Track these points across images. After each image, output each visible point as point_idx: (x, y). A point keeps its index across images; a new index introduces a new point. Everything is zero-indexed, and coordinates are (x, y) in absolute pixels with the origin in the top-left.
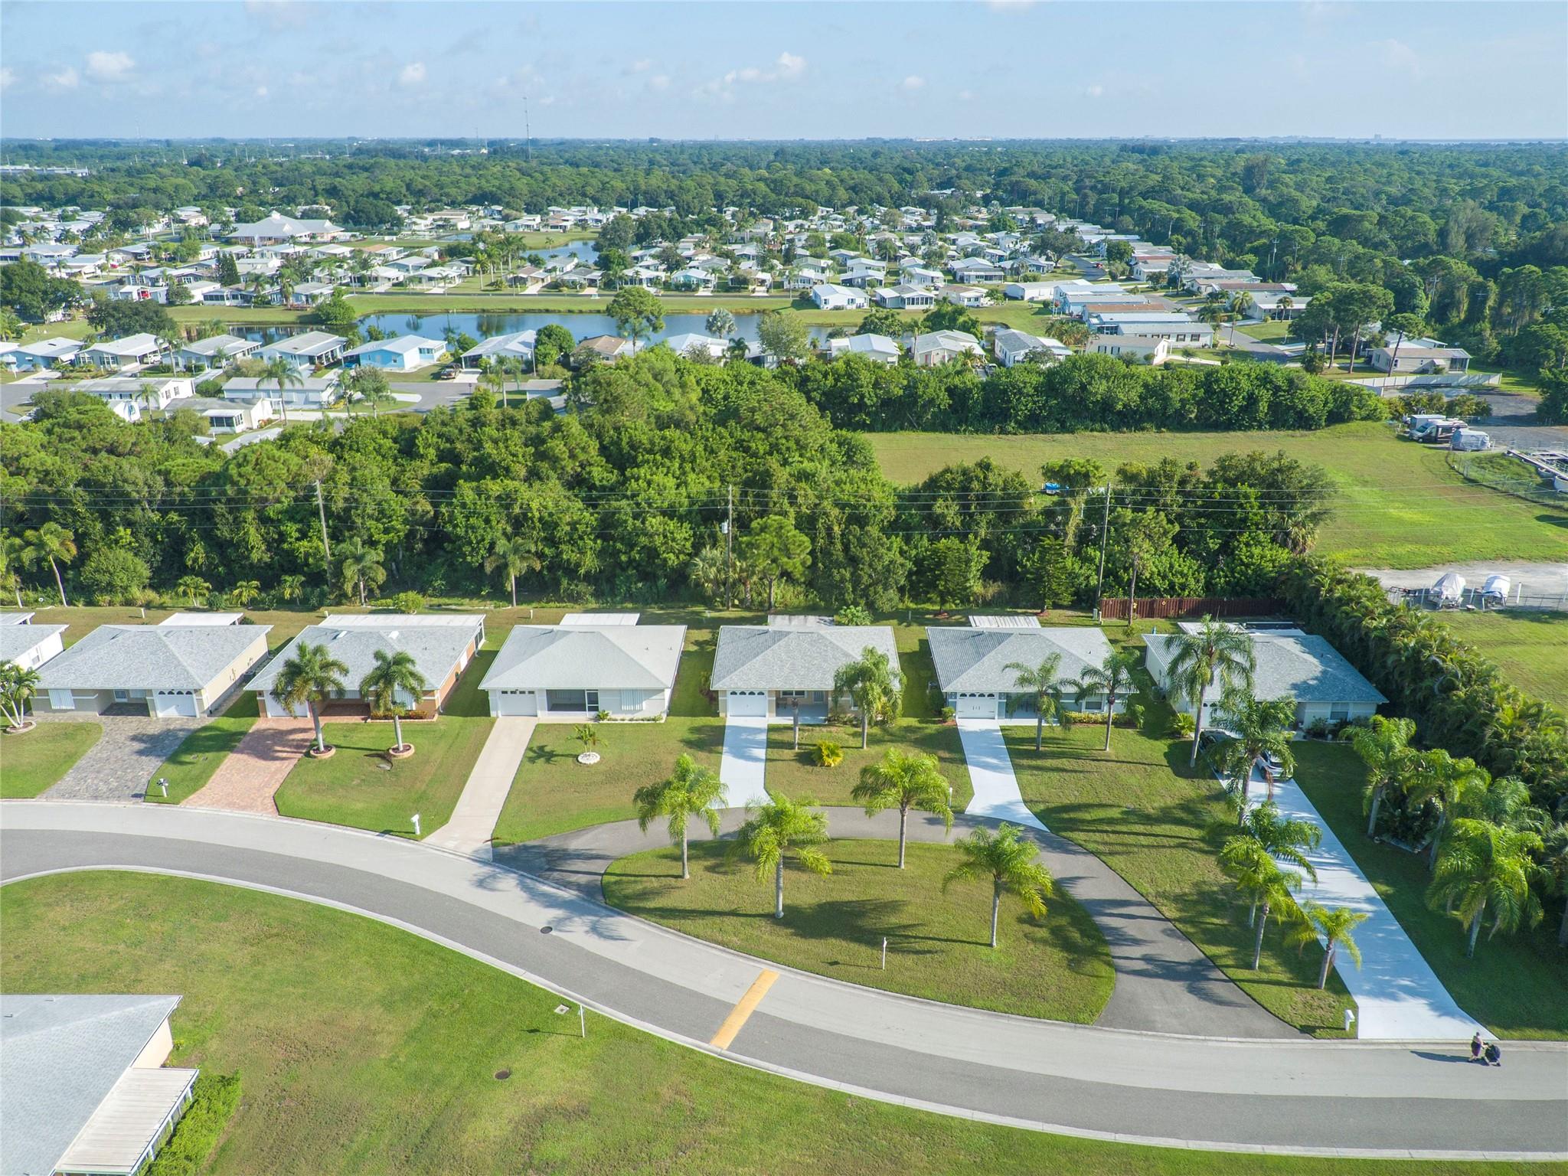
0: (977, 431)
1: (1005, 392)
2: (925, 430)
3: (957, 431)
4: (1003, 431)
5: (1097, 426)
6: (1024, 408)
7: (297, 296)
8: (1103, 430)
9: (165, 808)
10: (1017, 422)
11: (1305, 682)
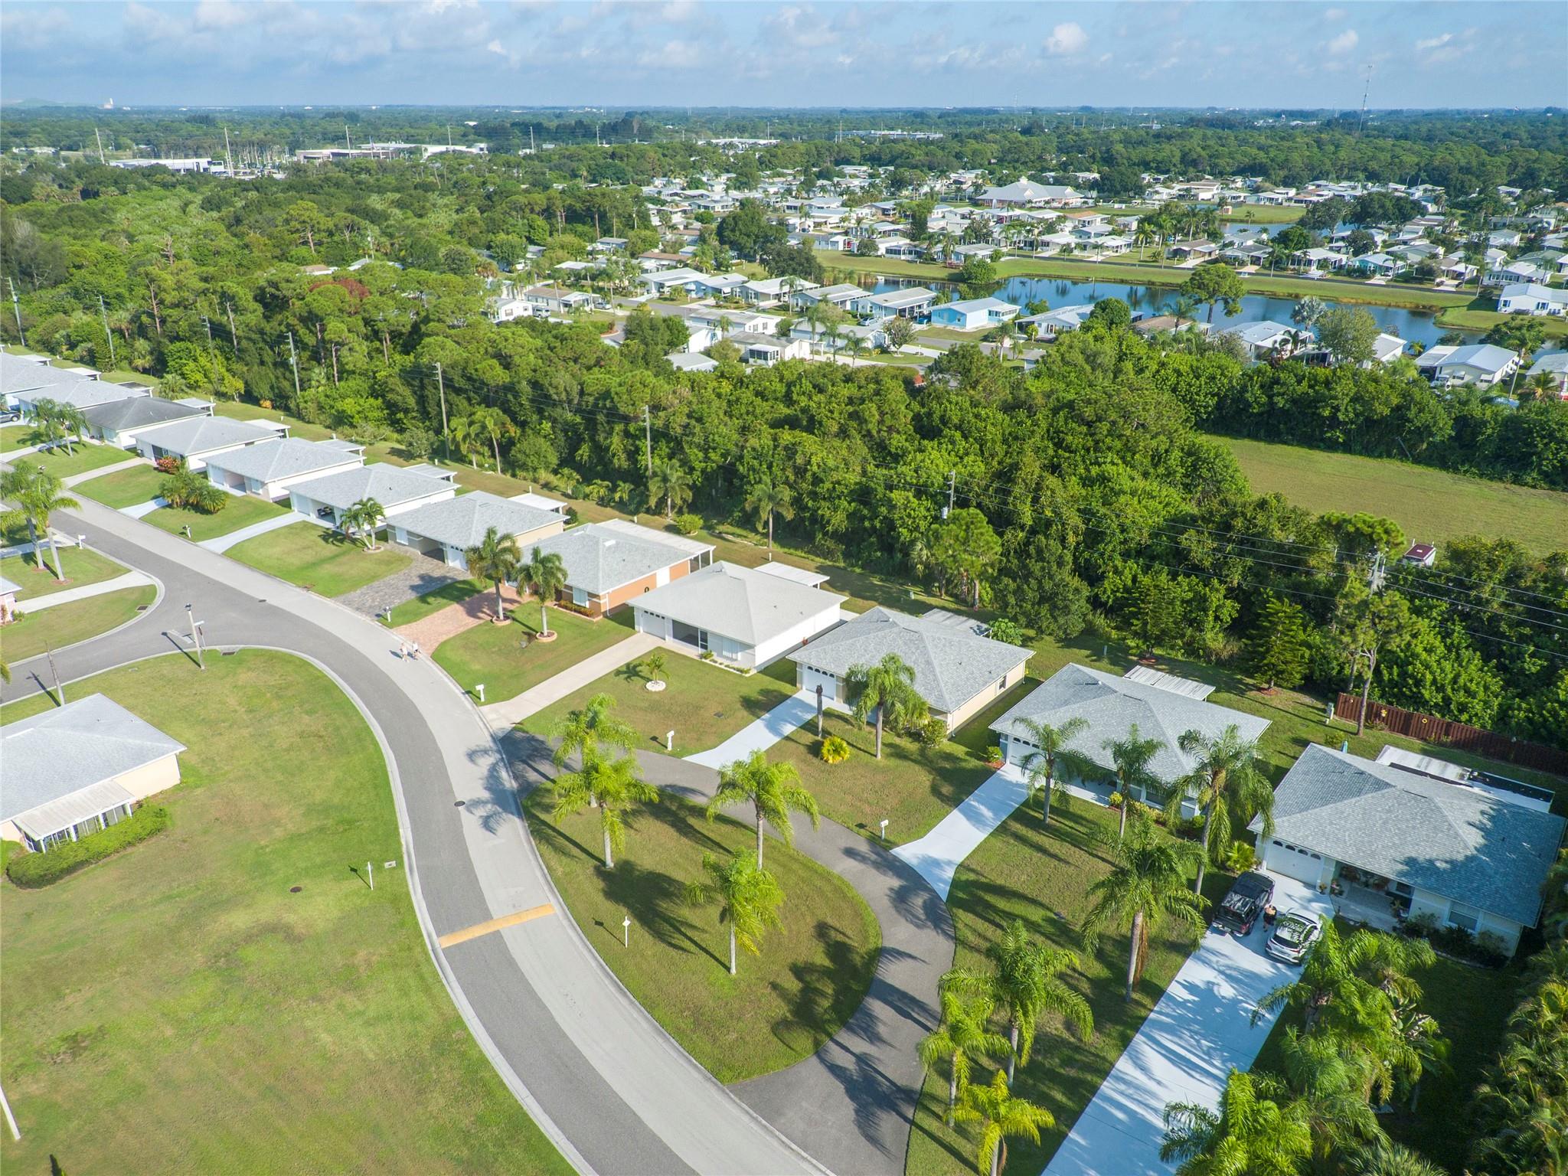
0: (1481, 476)
1: (1530, 432)
2: (1417, 461)
3: (1456, 470)
4: (1517, 481)
7: (958, 254)
9: (385, 630)
10: (1540, 472)
11: (1431, 862)
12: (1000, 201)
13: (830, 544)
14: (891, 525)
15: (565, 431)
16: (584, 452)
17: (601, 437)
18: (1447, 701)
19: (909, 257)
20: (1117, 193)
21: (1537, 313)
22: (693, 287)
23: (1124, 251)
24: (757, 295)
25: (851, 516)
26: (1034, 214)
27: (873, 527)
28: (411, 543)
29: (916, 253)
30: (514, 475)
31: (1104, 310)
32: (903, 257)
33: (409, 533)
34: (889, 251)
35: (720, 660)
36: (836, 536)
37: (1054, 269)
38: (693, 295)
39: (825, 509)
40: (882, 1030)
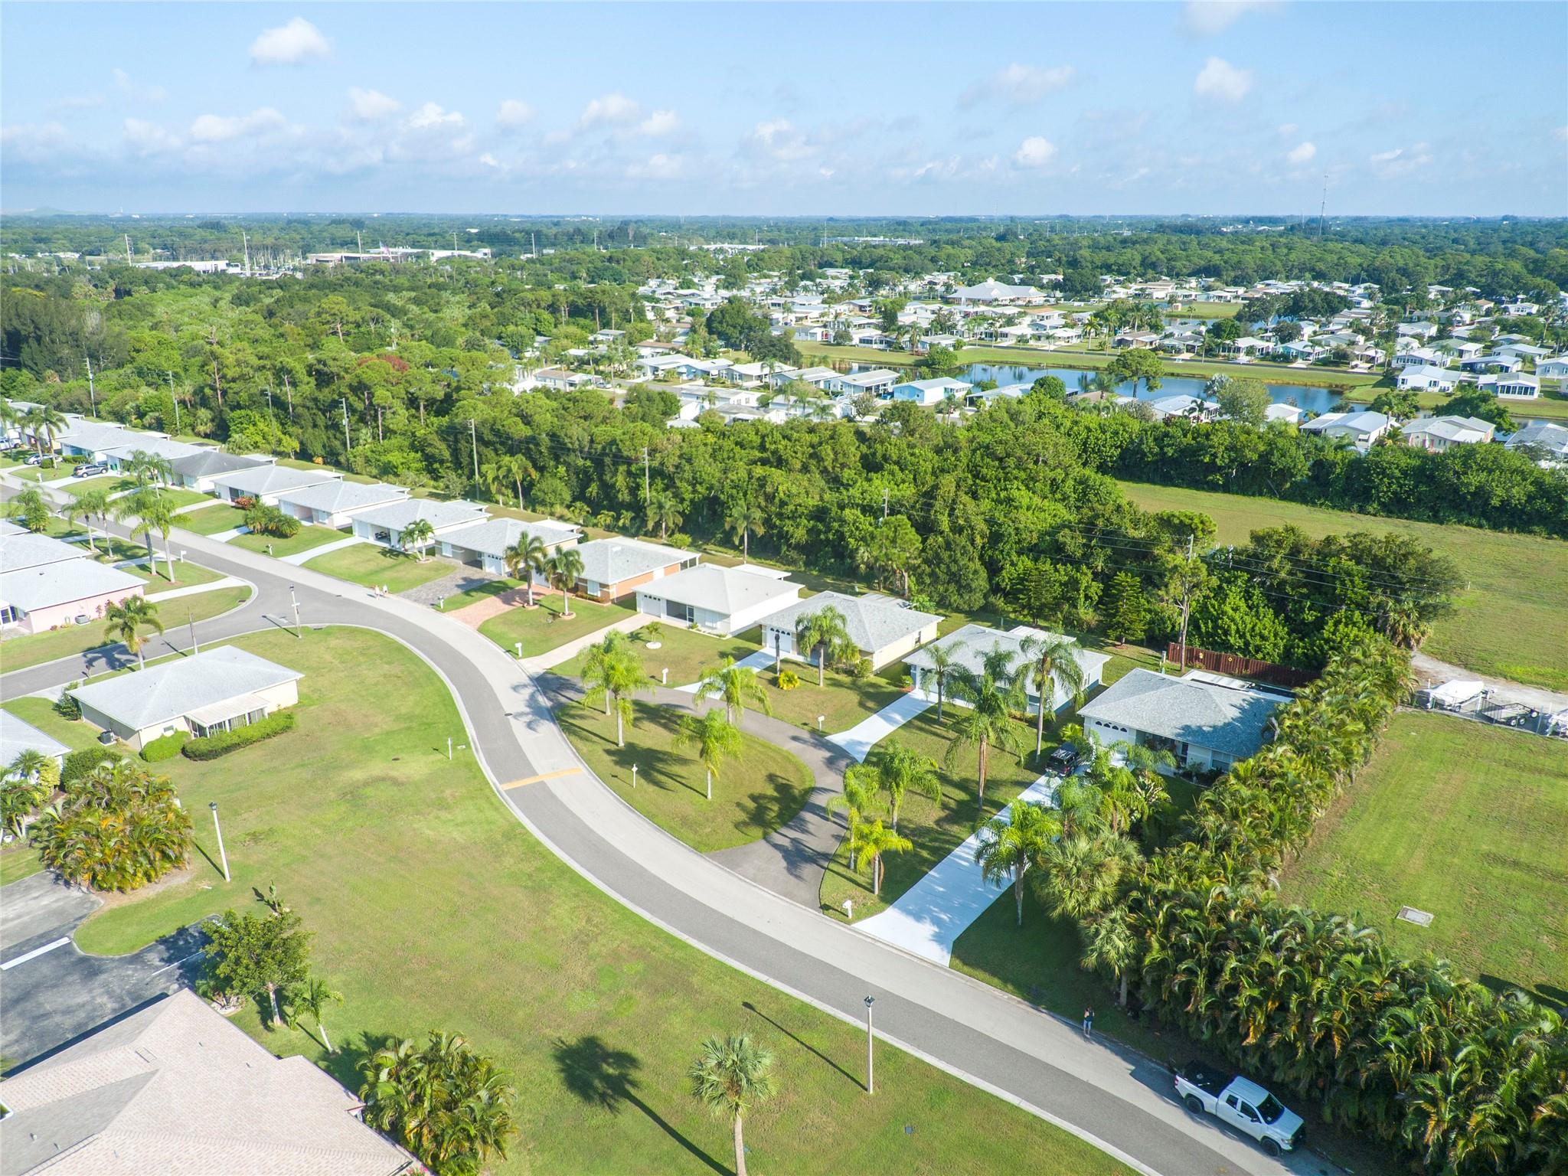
0: (1333, 507)
2: (1283, 498)
3: (1314, 504)
4: (1362, 510)
5: (1474, 521)
6: (1385, 489)
7: (923, 343)
8: (1481, 526)
9: (438, 614)
10: (1381, 504)
12: (968, 300)
13: (793, 554)
14: (841, 536)
15: (577, 474)
16: (593, 489)
17: (607, 477)
18: (1247, 644)
19: (882, 346)
20: (1078, 292)
21: (1430, 389)
22: (684, 370)
23: (1075, 341)
24: (741, 376)
25: (809, 531)
26: (999, 310)
27: (827, 539)
28: (455, 555)
29: (887, 342)
30: (534, 511)
31: (1042, 386)
32: (875, 346)
33: (454, 546)
34: (862, 341)
35: (703, 629)
36: (798, 547)
37: (1012, 356)
38: (685, 377)
39: (788, 526)
40: (811, 828)
